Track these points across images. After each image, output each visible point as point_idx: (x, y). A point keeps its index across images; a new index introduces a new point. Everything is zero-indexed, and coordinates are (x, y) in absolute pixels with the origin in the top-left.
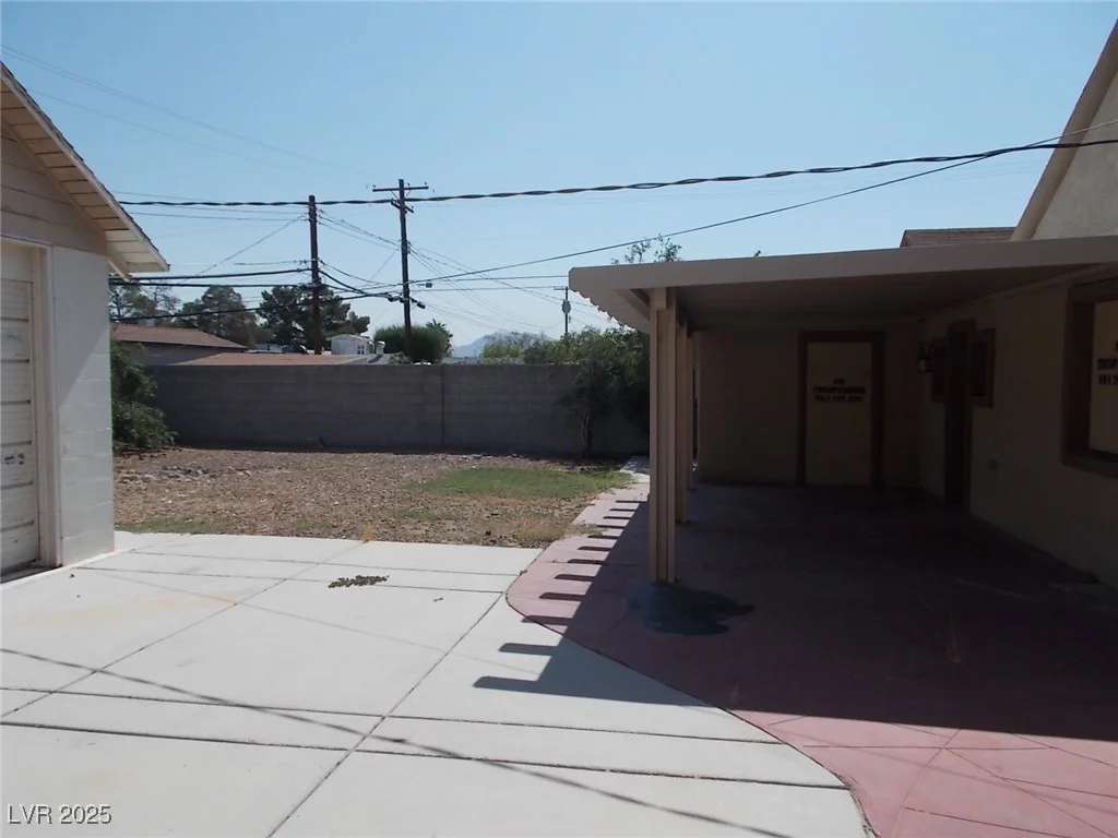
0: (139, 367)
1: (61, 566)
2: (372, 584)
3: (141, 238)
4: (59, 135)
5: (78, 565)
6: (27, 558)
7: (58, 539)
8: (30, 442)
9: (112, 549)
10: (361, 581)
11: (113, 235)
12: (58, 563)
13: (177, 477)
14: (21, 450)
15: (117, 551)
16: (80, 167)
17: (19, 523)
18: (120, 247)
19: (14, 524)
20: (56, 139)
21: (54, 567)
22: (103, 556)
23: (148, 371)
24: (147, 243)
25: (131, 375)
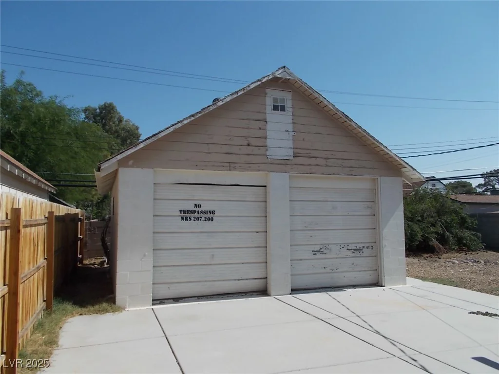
0: (466, 214)
1: (384, 286)
2: (490, 316)
3: (412, 170)
4: (378, 141)
5: (390, 287)
6: (375, 282)
7: (383, 277)
8: (375, 242)
9: (406, 284)
10: (487, 314)
11: (403, 170)
12: (383, 285)
13: (468, 263)
14: (373, 244)
15: (407, 285)
16: (386, 150)
17: (372, 269)
18: (408, 173)
19: (369, 269)
20: (376, 143)
21: (382, 286)
22: (401, 286)
23: (472, 216)
24: (414, 171)
25: (462, 218)
